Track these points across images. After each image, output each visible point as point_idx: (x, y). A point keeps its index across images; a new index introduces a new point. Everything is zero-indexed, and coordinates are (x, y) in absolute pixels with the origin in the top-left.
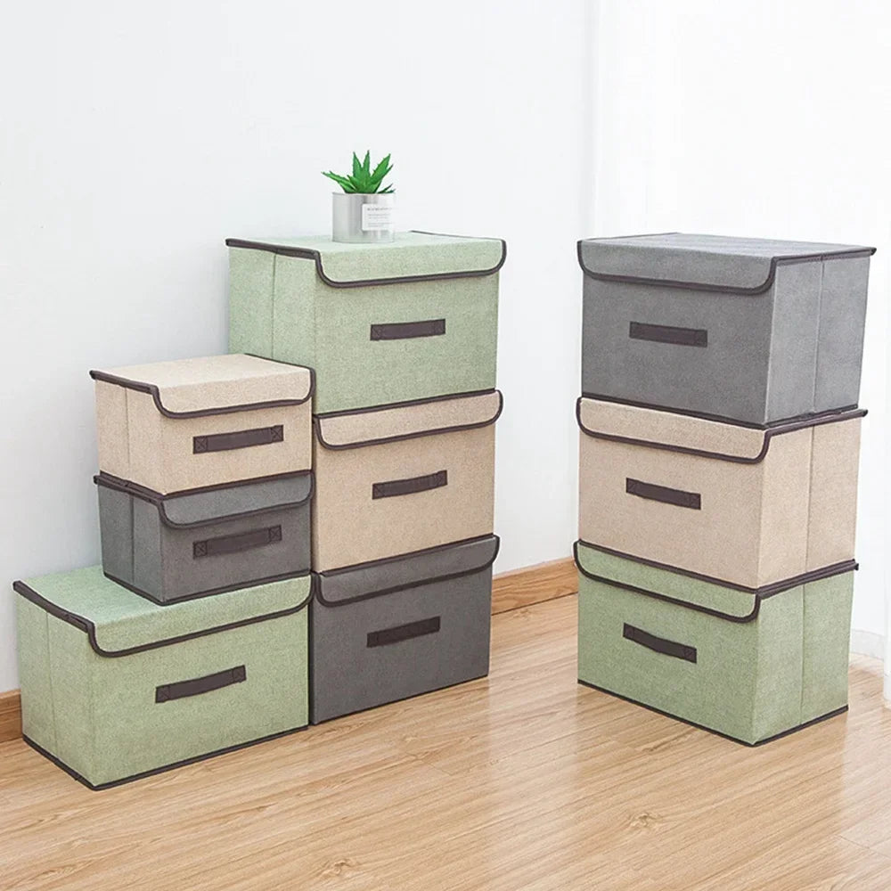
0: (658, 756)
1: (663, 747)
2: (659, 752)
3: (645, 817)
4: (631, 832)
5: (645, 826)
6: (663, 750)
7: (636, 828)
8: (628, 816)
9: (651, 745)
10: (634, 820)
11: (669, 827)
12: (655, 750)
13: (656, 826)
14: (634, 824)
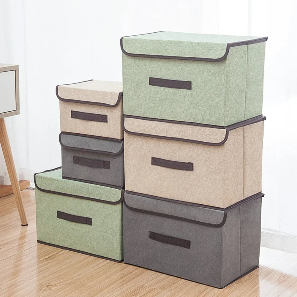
0: (50, 261)
1: (52, 257)
2: (51, 259)
3: (48, 285)
4: (42, 292)
5: (49, 289)
6: (52, 258)
7: (45, 290)
8: (40, 286)
9: (47, 257)
10: (43, 287)
11: (59, 288)
12: (49, 259)
13: (54, 288)
14: (43, 289)
